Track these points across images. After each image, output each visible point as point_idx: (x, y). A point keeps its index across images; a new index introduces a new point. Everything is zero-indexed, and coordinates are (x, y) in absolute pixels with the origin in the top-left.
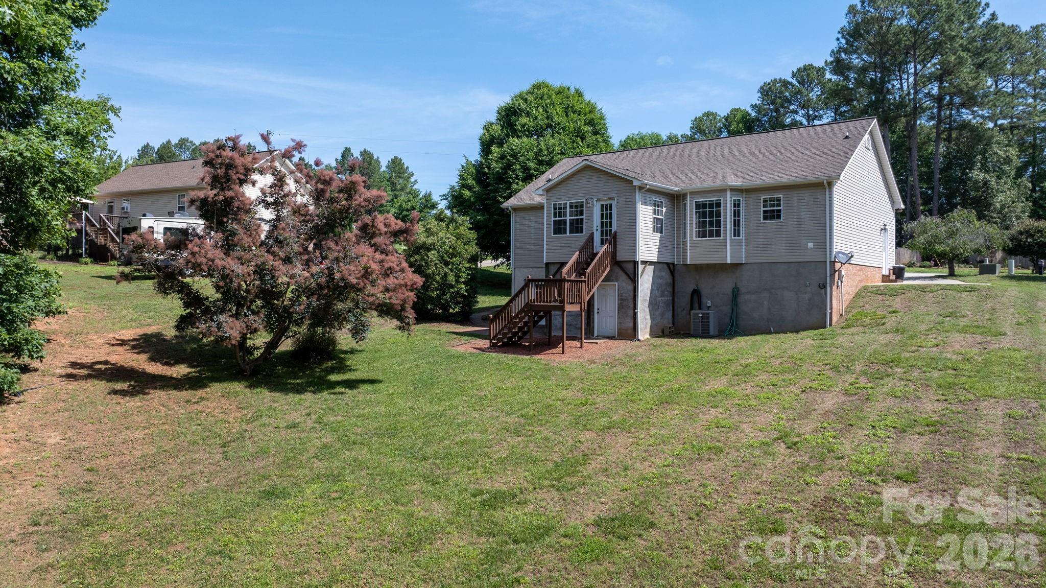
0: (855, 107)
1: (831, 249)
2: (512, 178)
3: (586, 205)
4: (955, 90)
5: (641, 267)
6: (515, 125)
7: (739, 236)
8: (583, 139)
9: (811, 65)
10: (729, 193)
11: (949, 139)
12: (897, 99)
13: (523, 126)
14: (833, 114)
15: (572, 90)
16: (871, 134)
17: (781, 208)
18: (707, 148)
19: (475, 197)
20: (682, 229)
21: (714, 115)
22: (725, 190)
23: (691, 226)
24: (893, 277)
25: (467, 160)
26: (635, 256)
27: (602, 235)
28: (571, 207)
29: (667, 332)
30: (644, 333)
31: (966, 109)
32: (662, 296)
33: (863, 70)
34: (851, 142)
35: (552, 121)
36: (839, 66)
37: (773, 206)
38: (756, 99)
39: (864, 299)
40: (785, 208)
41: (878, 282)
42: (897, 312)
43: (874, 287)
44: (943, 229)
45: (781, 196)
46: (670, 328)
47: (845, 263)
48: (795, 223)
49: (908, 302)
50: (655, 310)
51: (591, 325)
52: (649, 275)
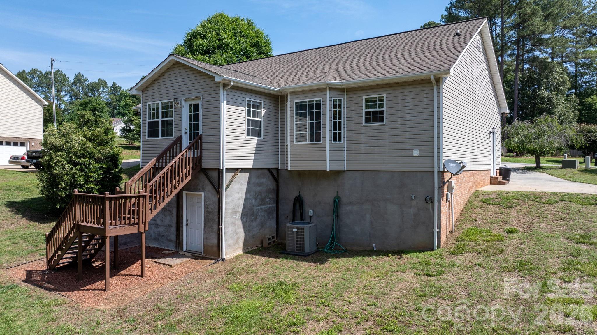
1: (439, 156)
3: (175, 105)
6: (194, 45)
7: (340, 140)
10: (328, 92)
13: (198, 46)
15: (245, 21)
16: (481, 34)
17: (384, 109)
20: (285, 132)
22: (324, 90)
23: (292, 129)
24: (500, 179)
26: (219, 163)
27: (190, 138)
28: (163, 108)
29: (265, 244)
30: (232, 249)
32: (261, 205)
34: (461, 39)
36: (451, 18)
37: (374, 106)
39: (475, 210)
40: (388, 110)
41: (487, 185)
42: (516, 231)
43: (485, 193)
44: (533, 131)
45: (385, 95)
46: (269, 239)
47: (456, 174)
48: (399, 126)
49: (526, 217)
50: (252, 221)
51: (181, 237)
52: (241, 184)
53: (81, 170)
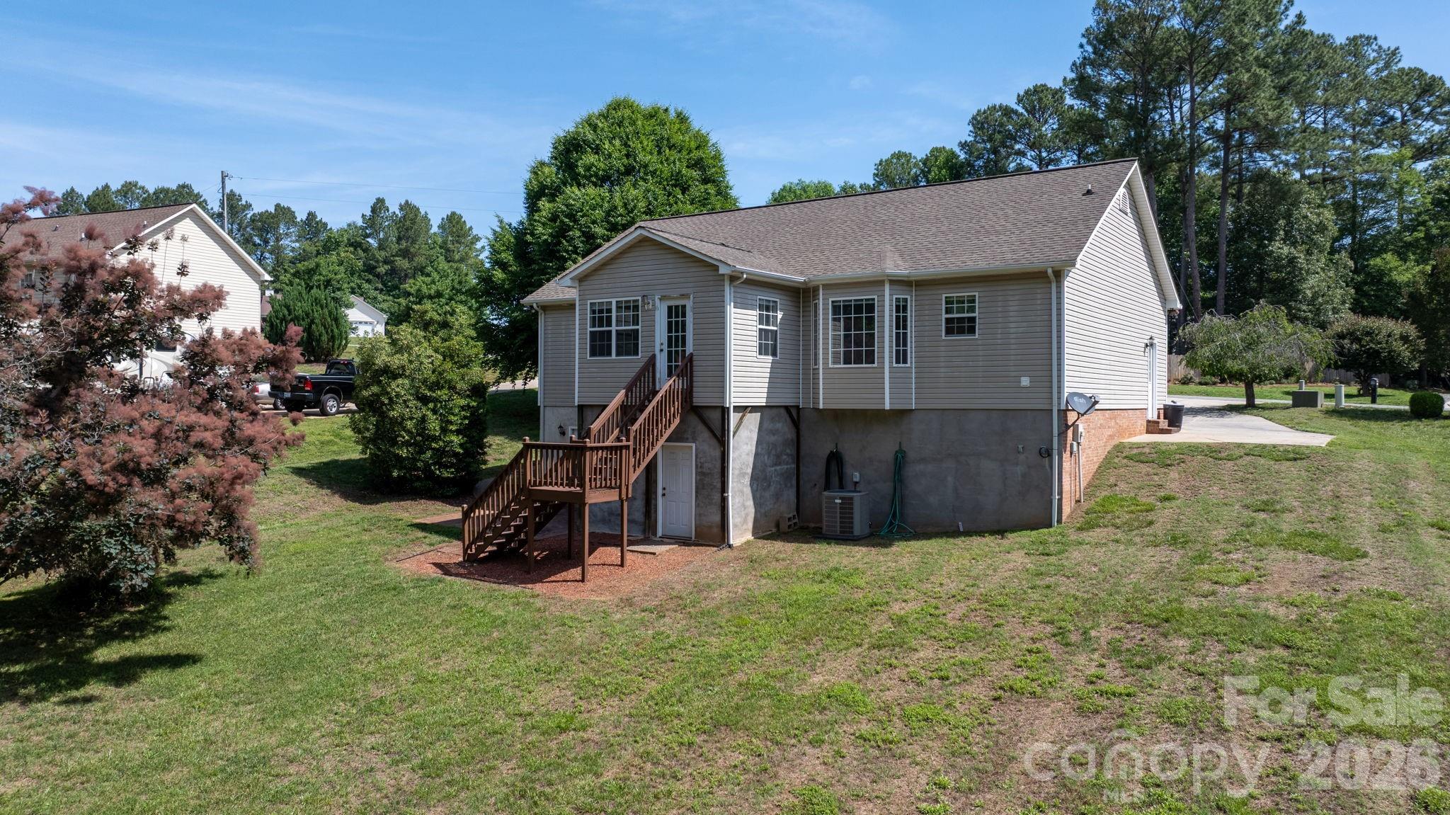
0: (1106, 146)
1: (1060, 388)
2: (567, 251)
3: (643, 306)
4: (1249, 124)
5: (734, 418)
6: (577, 166)
7: (905, 361)
8: (684, 190)
9: (1045, 85)
10: (887, 287)
11: (1238, 196)
12: (1167, 134)
13: (588, 168)
14: (1075, 158)
15: (672, 114)
16: (1129, 186)
17: (976, 315)
18: (861, 208)
19: (513, 281)
20: (812, 347)
21: (908, 156)
22: (881, 283)
23: (826, 344)
24: (1164, 424)
25: (501, 222)
26: (723, 398)
27: (670, 360)
28: (619, 308)
29: (784, 527)
30: (740, 532)
31: (1261, 152)
32: (776, 465)
33: (1118, 92)
34: (1096, 200)
35: (635, 161)
36: (1084, 86)
37: (961, 310)
38: (965, 133)
39: (1116, 471)
40: (982, 316)
41: (1141, 434)
42: (1174, 498)
43: (1132, 446)
44: (1238, 336)
45: (977, 294)
46: (789, 519)
47: (1085, 413)
48: (999, 341)
49: (1191, 479)
50: (764, 490)
51: (653, 515)
52: (751, 431)
53: (434, 411)
